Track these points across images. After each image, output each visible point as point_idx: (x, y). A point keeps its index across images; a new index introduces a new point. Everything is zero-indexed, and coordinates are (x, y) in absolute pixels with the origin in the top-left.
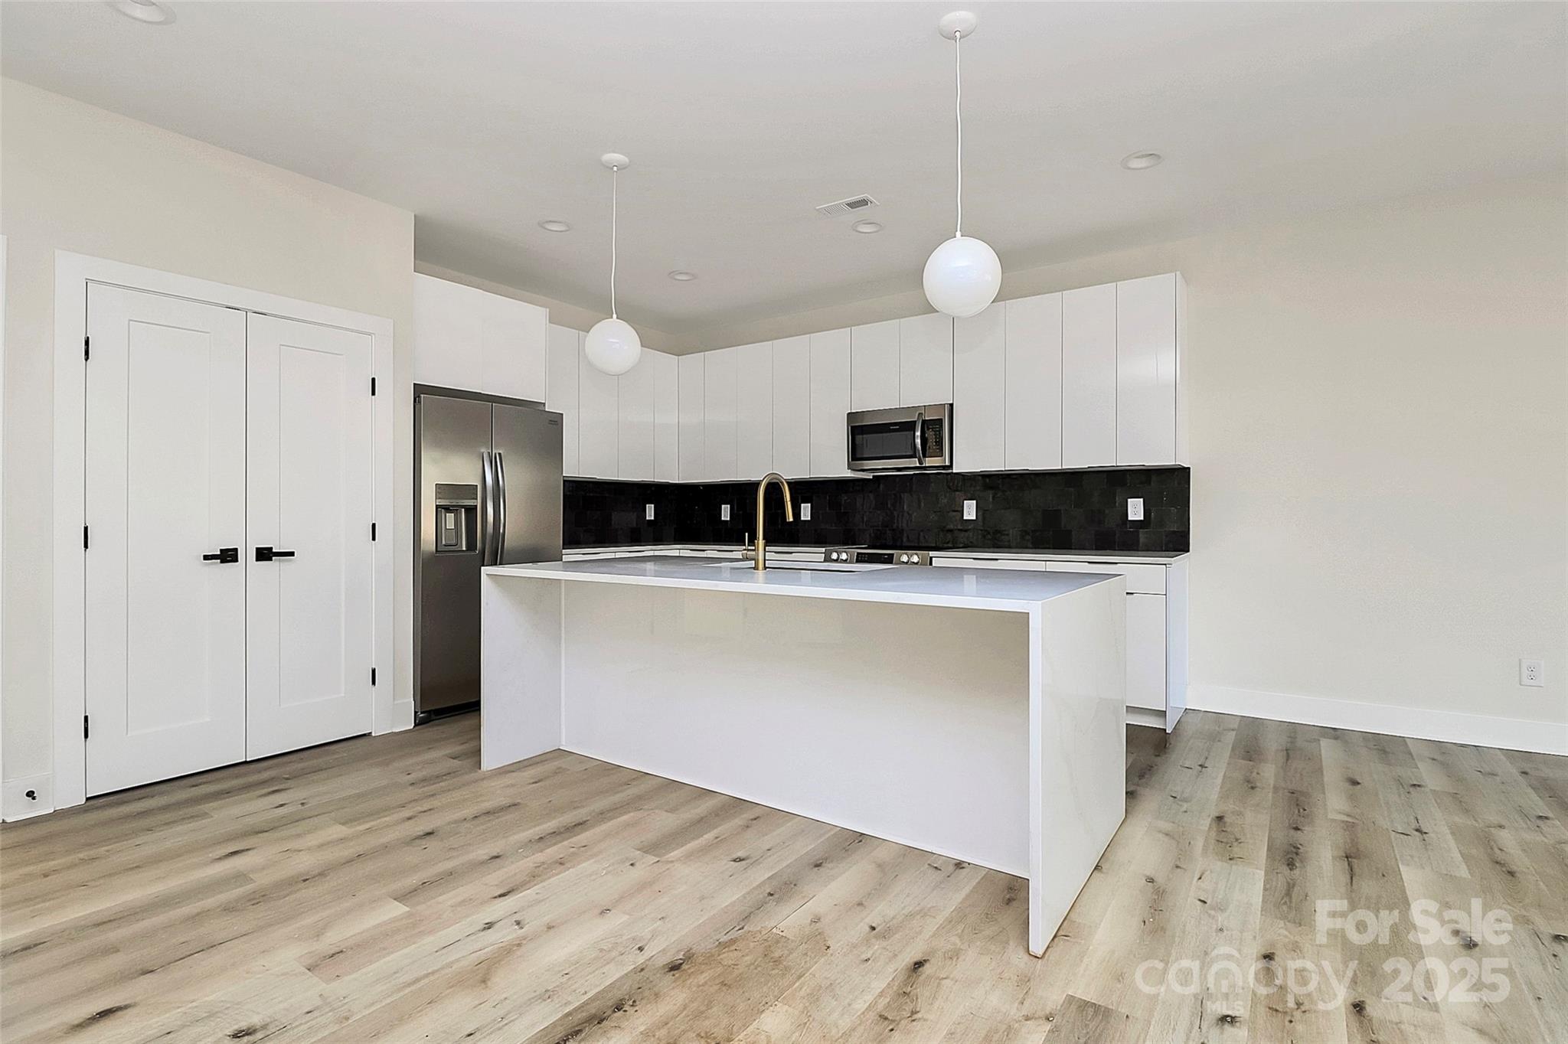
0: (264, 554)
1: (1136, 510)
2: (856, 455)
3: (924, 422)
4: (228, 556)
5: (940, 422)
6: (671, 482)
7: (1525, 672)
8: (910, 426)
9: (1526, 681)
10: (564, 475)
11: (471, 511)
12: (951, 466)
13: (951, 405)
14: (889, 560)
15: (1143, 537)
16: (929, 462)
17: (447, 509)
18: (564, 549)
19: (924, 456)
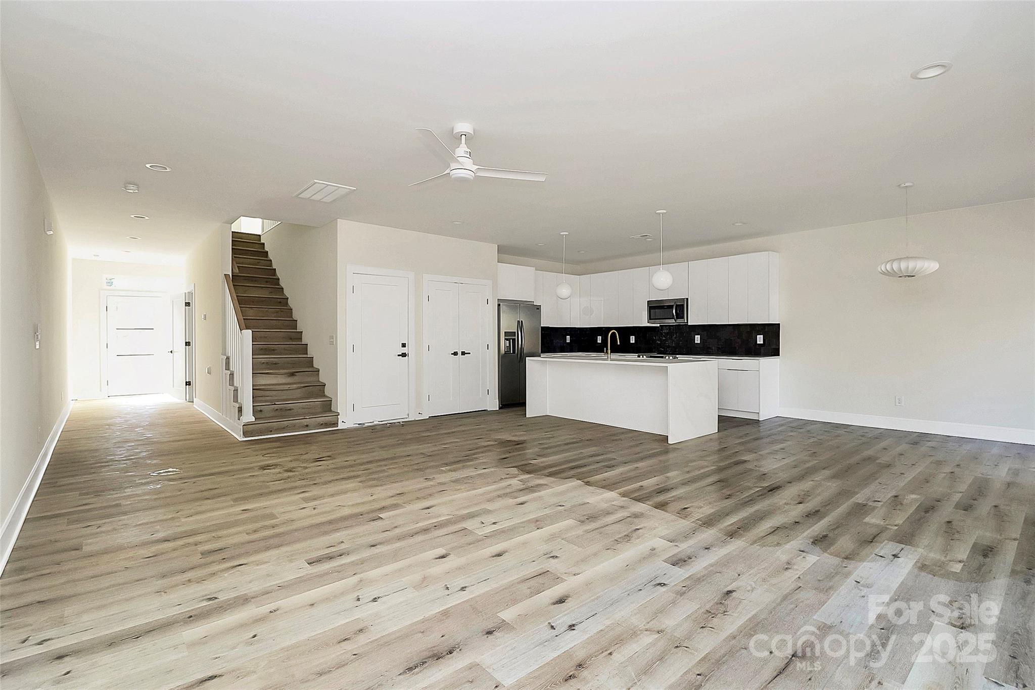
0: (463, 353)
1: (760, 339)
2: (650, 318)
3: (677, 306)
4: (455, 354)
5: (683, 305)
6: (577, 327)
7: (897, 401)
8: (671, 307)
9: (897, 404)
10: (542, 326)
11: (514, 340)
12: (687, 322)
13: (687, 299)
14: (662, 357)
15: (762, 351)
16: (679, 321)
17: (507, 340)
18: (541, 353)
19: (677, 318)
